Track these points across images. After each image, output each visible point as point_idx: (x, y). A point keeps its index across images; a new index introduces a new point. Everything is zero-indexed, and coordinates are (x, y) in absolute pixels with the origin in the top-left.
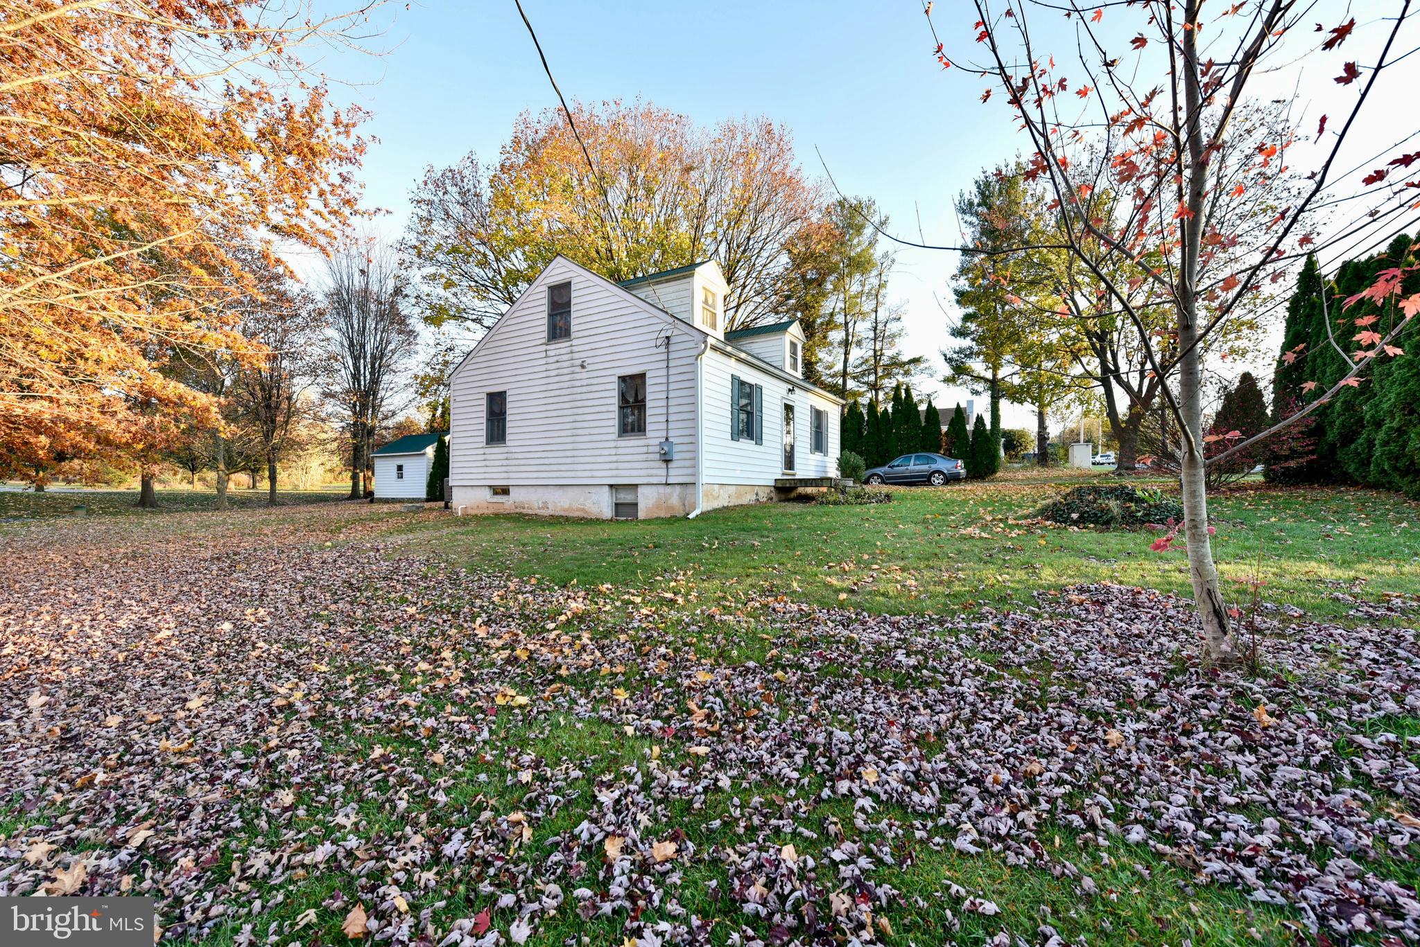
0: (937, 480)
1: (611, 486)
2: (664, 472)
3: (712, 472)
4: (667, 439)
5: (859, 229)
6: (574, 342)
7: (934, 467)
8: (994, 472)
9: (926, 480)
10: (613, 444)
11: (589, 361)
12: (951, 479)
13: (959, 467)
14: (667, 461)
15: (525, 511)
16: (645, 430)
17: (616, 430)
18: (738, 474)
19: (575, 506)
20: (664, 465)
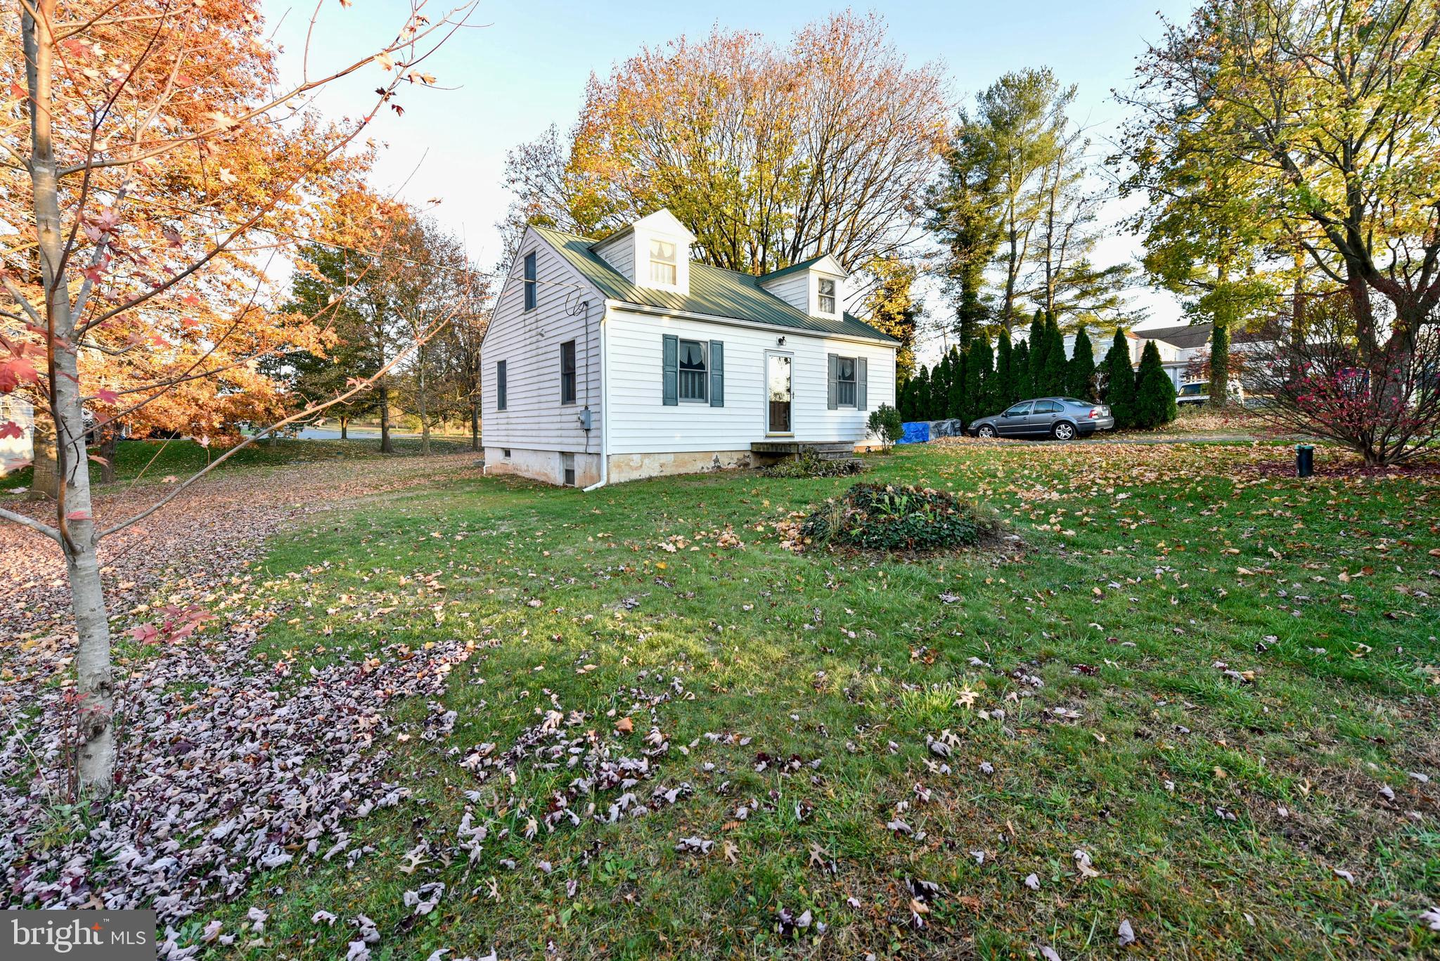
0: (1063, 432)
1: (562, 453)
2: (584, 441)
3: (618, 442)
4: (586, 408)
5: (1033, 110)
6: (539, 311)
7: (1061, 415)
8: (1165, 420)
9: (1046, 433)
10: (558, 412)
11: (546, 328)
12: (1084, 432)
13: (1100, 414)
14: (588, 430)
15: (520, 474)
16: (574, 398)
17: (559, 397)
18: (677, 440)
19: (543, 470)
20: (584, 434)
